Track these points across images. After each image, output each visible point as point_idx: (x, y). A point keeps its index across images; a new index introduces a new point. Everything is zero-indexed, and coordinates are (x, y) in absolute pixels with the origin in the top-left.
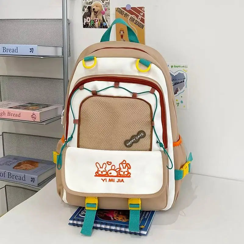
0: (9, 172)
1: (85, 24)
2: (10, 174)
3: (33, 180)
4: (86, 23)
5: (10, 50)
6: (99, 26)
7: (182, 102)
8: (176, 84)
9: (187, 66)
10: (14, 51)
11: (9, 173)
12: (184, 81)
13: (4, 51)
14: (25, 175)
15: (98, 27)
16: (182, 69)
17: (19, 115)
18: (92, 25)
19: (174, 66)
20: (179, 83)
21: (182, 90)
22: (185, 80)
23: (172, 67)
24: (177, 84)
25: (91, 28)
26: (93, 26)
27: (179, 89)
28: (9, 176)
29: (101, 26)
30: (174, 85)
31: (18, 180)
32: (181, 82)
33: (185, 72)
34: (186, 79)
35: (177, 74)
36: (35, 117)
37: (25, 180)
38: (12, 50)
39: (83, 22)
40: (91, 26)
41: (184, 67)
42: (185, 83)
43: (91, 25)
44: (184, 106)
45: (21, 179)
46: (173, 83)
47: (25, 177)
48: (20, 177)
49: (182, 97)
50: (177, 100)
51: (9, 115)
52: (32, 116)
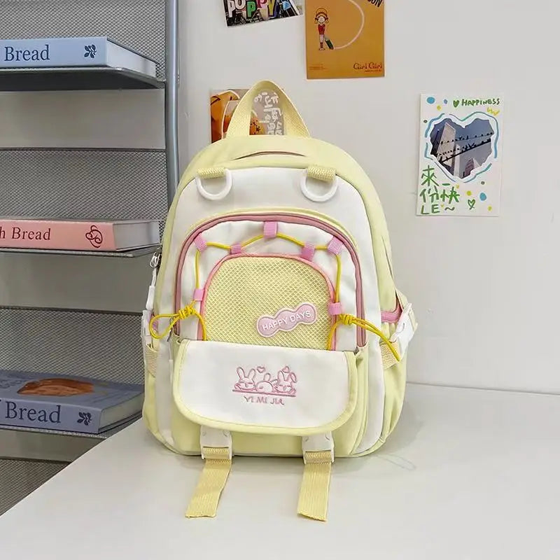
0: (9, 400)
1: (231, 16)
2: (12, 406)
4: (234, 12)
5: (27, 53)
6: (271, 13)
7: (483, 197)
8: (466, 150)
9: (498, 100)
10: (37, 55)
11: (8, 403)
12: (489, 141)
13: (10, 57)
14: (59, 406)
15: (269, 16)
16: (484, 108)
17: (47, 235)
18: (253, 13)
19: (461, 102)
20: (475, 146)
21: (485, 165)
22: (493, 138)
23: (456, 104)
24: (471, 148)
25: (249, 22)
26: (255, 17)
27: (475, 162)
28: (10, 411)
29: (276, 13)
30: (463, 152)
31: (36, 423)
32: (483, 143)
33: (492, 115)
34: (496, 133)
35: (470, 121)
37: (58, 421)
38: (32, 55)
39: (227, 10)
40: (250, 18)
41: (489, 102)
42: (492, 146)
43: (249, 16)
44: (490, 208)
45: (47, 418)
46: (458, 147)
47: (58, 413)
48: (42, 413)
49: (483, 183)
50: (469, 193)
51: (16, 235)
52: (89, 236)
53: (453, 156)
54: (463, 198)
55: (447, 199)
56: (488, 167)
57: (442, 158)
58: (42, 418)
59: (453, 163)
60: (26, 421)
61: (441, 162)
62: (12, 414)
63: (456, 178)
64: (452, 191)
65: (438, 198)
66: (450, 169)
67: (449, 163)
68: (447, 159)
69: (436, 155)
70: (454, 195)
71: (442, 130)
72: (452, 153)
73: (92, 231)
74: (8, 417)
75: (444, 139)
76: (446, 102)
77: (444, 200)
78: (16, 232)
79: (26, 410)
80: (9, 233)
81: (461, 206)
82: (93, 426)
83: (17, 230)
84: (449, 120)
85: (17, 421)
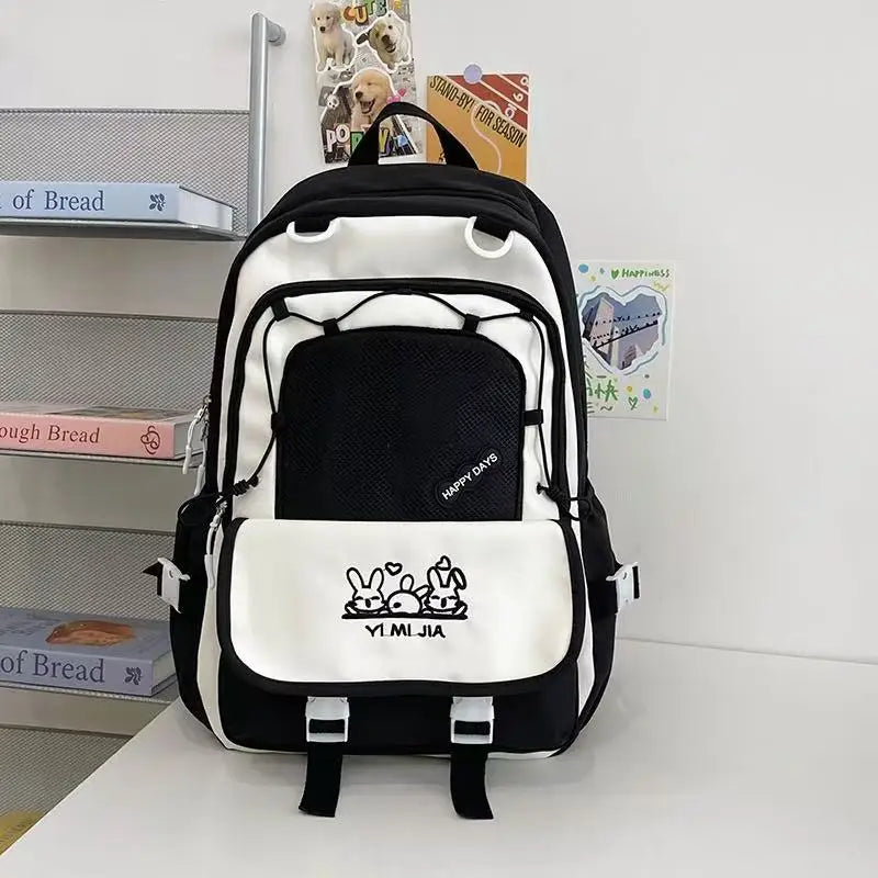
0: (36, 651)
2: (41, 660)
3: (133, 675)
5: (74, 200)
7: (647, 394)
8: (627, 333)
9: (667, 271)
11: (37, 655)
12: (656, 323)
14: (102, 660)
16: (650, 281)
17: (95, 437)
19: (620, 274)
20: (639, 329)
21: (649, 354)
22: (660, 319)
23: (615, 274)
24: (633, 331)
27: (638, 350)
28: (39, 666)
30: (622, 336)
31: (74, 683)
32: (648, 325)
33: (660, 290)
34: (664, 313)
35: (632, 297)
36: (156, 440)
37: (101, 680)
41: (656, 273)
42: (660, 330)
44: (655, 409)
45: (88, 675)
46: (617, 329)
47: (101, 668)
48: (81, 669)
49: (647, 376)
50: (630, 389)
51: (54, 436)
52: (145, 439)
53: (610, 341)
54: (622, 395)
55: (603, 396)
56: (654, 357)
57: (596, 342)
58: (81, 676)
59: (610, 351)
60: (60, 680)
61: (595, 347)
62: (41, 670)
63: (613, 368)
64: (609, 386)
65: (591, 395)
66: (606, 357)
67: (605, 349)
68: (603, 344)
69: (589, 340)
70: (611, 390)
71: (597, 306)
72: (609, 337)
73: (149, 432)
74: (36, 674)
75: (599, 318)
76: (602, 271)
77: (599, 397)
78: (55, 432)
79: (59, 664)
80: (44, 434)
81: (620, 404)
82: (145, 687)
83: (55, 429)
84: (606, 296)
85: (47, 679)
